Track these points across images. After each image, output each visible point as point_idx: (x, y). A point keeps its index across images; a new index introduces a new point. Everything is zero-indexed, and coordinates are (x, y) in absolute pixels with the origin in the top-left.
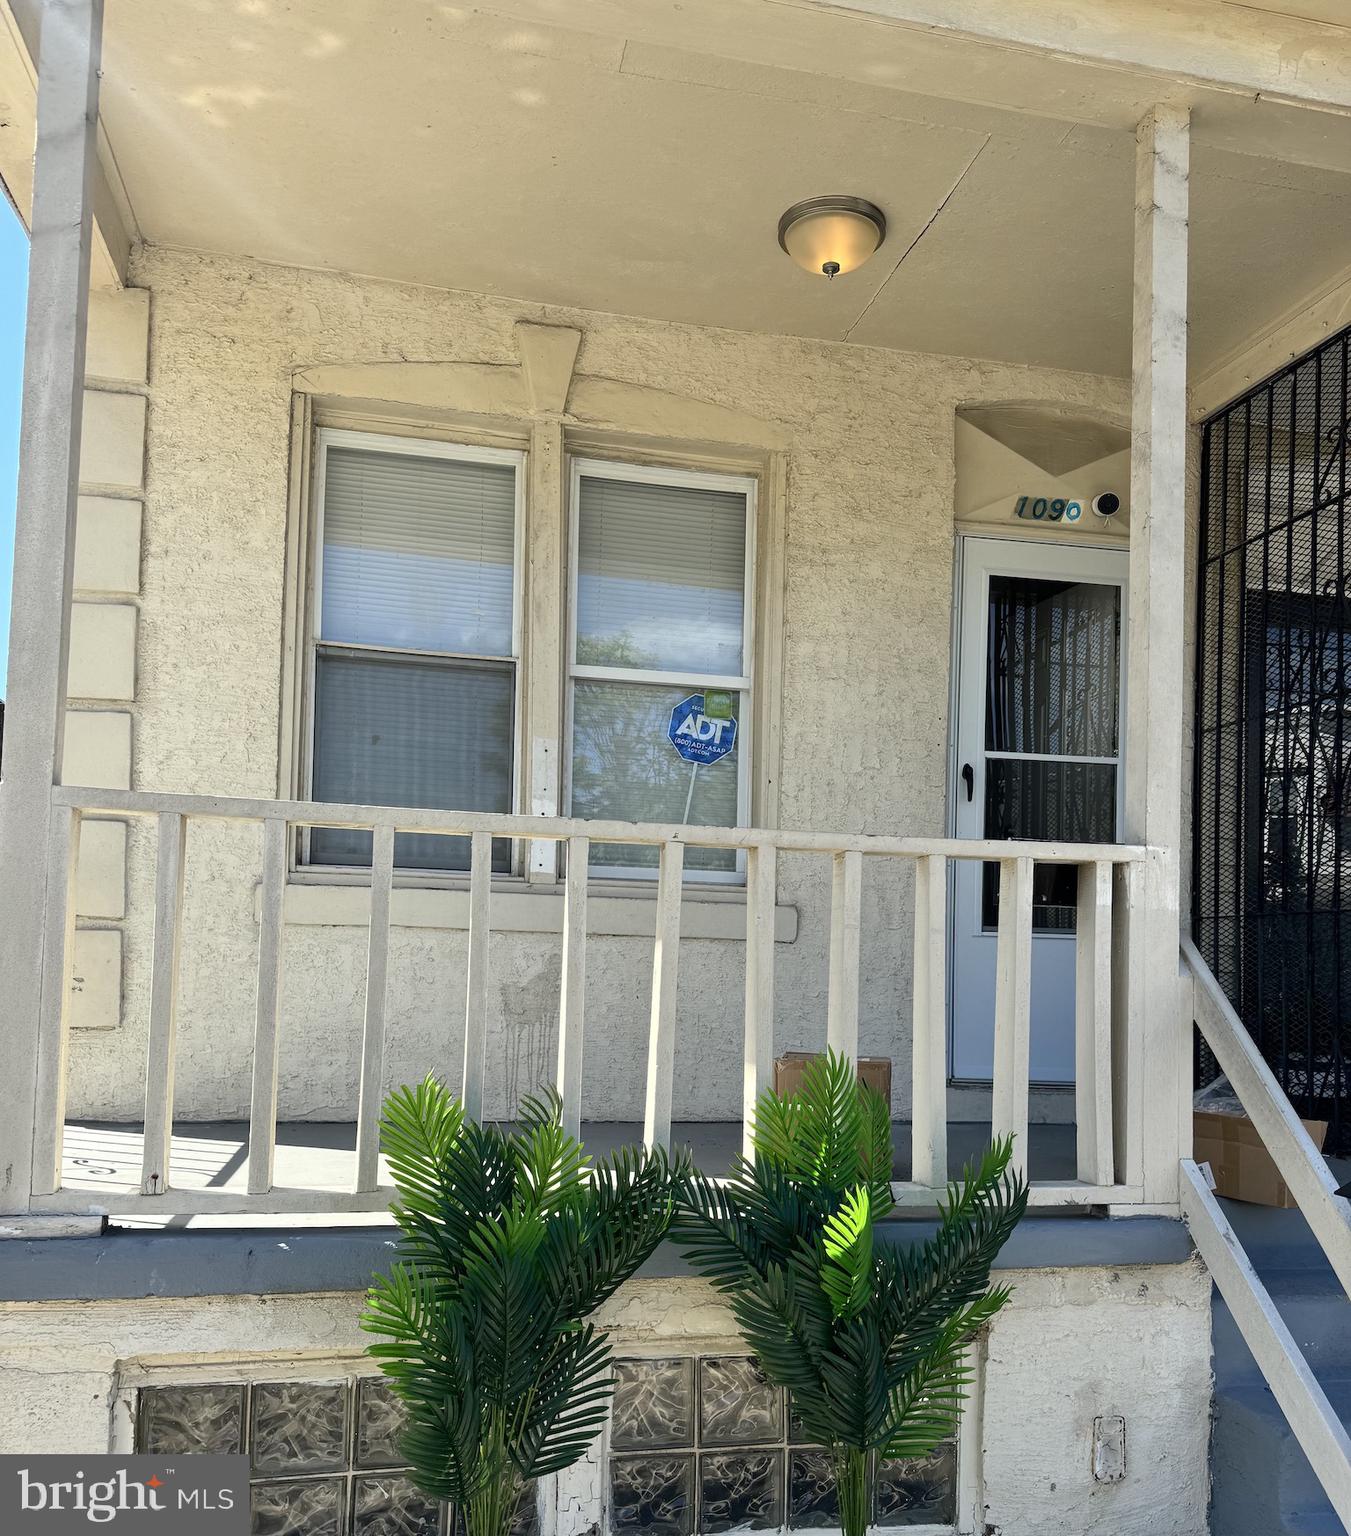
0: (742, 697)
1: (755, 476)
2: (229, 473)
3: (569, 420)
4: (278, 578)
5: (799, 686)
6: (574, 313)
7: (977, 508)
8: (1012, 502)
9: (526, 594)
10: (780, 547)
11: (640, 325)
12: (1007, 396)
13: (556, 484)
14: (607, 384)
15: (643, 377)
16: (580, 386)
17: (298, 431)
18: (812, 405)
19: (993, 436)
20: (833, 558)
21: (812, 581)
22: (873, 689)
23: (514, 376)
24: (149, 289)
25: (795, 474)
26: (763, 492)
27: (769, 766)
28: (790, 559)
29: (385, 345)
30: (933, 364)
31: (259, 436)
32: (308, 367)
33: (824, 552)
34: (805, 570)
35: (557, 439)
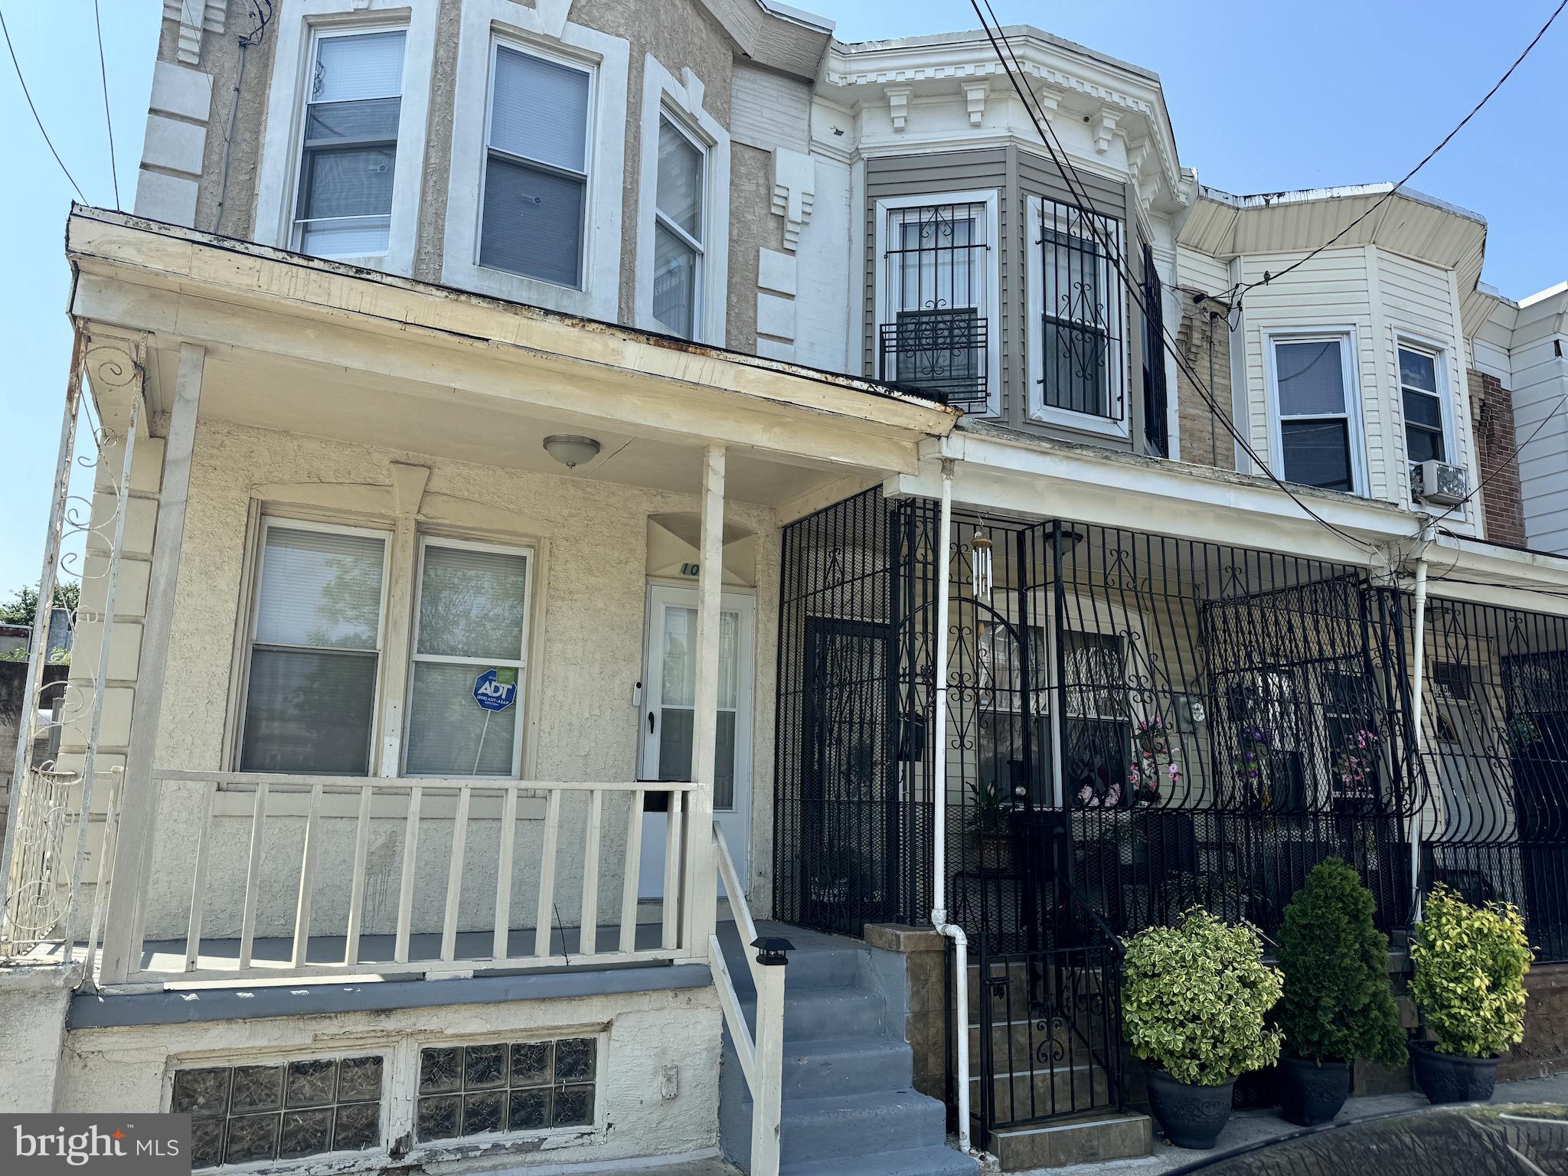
0: (520, 672)
1: (532, 547)
2: (207, 545)
3: (421, 518)
4: (234, 607)
5: (553, 668)
6: (426, 458)
7: (659, 569)
8: (680, 566)
9: (388, 613)
10: (545, 590)
11: (465, 465)
12: (676, 510)
13: (410, 553)
14: (445, 498)
15: (466, 494)
16: (428, 499)
17: (252, 521)
18: (566, 512)
19: (670, 530)
20: (576, 596)
21: (563, 609)
22: (597, 670)
23: (388, 492)
24: (164, 438)
25: (555, 550)
26: (536, 556)
27: (534, 715)
28: (552, 597)
29: (309, 473)
30: (637, 492)
31: (227, 524)
32: (261, 485)
33: (571, 593)
34: (559, 603)
35: (413, 526)
